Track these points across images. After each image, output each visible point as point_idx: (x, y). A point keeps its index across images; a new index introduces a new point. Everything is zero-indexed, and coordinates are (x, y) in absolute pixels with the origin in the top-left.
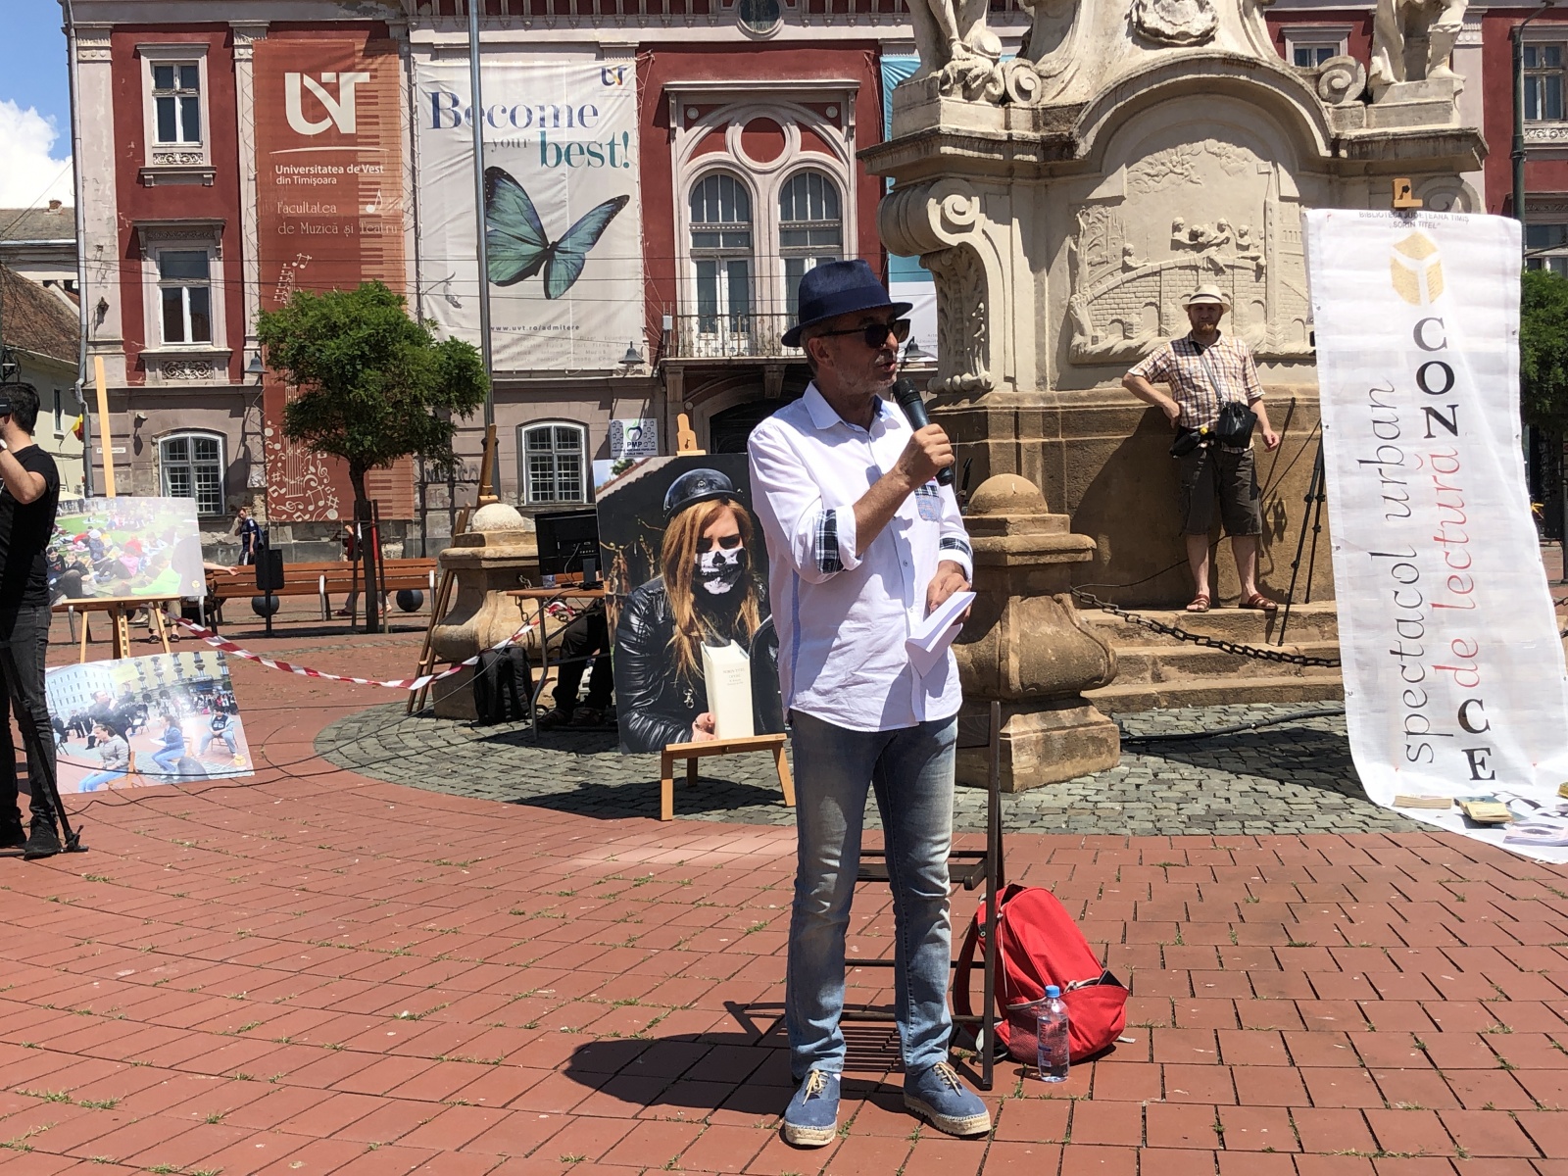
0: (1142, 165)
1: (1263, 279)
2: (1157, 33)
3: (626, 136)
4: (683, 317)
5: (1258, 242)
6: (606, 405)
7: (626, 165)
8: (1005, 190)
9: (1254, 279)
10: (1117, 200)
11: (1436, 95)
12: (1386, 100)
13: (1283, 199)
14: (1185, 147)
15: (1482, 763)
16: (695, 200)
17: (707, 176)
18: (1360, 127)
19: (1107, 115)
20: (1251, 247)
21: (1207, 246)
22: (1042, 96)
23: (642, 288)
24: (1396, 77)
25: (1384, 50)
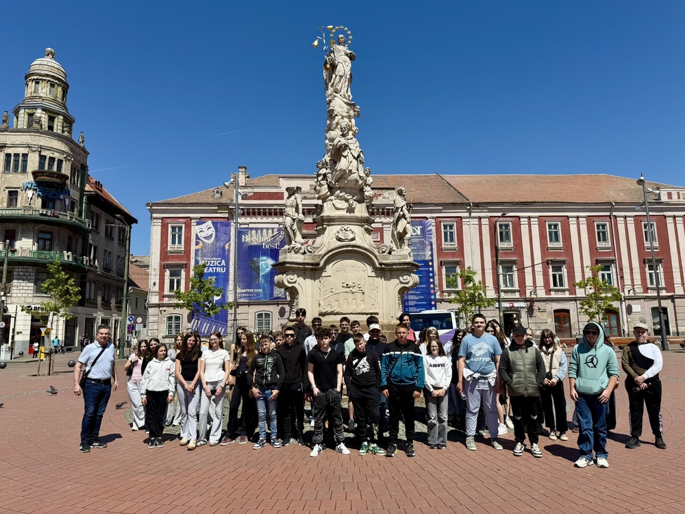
0: (335, 268)
1: (364, 295)
2: (340, 239)
5: (363, 286)
10: (329, 276)
12: (394, 254)
13: (369, 276)
14: (345, 265)
18: (388, 260)
19: (326, 257)
20: (361, 288)
21: (350, 287)
22: (314, 252)
24: (397, 249)
25: (394, 243)
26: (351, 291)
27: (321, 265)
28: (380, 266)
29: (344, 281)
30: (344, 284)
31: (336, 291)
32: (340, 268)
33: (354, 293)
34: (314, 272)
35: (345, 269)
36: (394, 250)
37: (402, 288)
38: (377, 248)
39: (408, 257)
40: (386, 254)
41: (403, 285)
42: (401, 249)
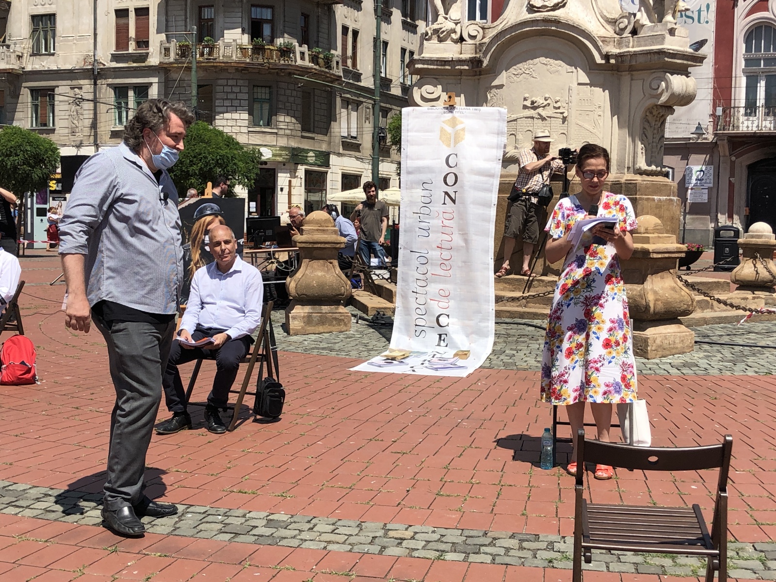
0: (511, 70)
1: (566, 123)
2: (533, 6)
3: (708, 6)
4: (734, 108)
5: (565, 105)
6: (686, 157)
7: (707, 22)
8: (459, 82)
9: (561, 123)
10: (501, 87)
11: (661, 31)
12: (642, 34)
13: (579, 84)
14: (530, 61)
15: (444, 340)
16: (748, 40)
17: (756, 26)
18: (629, 47)
19: (494, 48)
20: (561, 108)
21: (538, 107)
22: (483, 37)
23: (712, 91)
24: (651, 21)
25: (642, 8)
26: (539, 114)
27: (486, 63)
28: (603, 62)
29: (527, 95)
30: (527, 100)
31: (512, 116)
32: (521, 69)
33: (546, 120)
34: (478, 77)
35: (531, 70)
36: (643, 26)
37: (652, 108)
38: (613, 22)
39: (666, 40)
40: (626, 34)
41: (652, 101)
42: (661, 21)
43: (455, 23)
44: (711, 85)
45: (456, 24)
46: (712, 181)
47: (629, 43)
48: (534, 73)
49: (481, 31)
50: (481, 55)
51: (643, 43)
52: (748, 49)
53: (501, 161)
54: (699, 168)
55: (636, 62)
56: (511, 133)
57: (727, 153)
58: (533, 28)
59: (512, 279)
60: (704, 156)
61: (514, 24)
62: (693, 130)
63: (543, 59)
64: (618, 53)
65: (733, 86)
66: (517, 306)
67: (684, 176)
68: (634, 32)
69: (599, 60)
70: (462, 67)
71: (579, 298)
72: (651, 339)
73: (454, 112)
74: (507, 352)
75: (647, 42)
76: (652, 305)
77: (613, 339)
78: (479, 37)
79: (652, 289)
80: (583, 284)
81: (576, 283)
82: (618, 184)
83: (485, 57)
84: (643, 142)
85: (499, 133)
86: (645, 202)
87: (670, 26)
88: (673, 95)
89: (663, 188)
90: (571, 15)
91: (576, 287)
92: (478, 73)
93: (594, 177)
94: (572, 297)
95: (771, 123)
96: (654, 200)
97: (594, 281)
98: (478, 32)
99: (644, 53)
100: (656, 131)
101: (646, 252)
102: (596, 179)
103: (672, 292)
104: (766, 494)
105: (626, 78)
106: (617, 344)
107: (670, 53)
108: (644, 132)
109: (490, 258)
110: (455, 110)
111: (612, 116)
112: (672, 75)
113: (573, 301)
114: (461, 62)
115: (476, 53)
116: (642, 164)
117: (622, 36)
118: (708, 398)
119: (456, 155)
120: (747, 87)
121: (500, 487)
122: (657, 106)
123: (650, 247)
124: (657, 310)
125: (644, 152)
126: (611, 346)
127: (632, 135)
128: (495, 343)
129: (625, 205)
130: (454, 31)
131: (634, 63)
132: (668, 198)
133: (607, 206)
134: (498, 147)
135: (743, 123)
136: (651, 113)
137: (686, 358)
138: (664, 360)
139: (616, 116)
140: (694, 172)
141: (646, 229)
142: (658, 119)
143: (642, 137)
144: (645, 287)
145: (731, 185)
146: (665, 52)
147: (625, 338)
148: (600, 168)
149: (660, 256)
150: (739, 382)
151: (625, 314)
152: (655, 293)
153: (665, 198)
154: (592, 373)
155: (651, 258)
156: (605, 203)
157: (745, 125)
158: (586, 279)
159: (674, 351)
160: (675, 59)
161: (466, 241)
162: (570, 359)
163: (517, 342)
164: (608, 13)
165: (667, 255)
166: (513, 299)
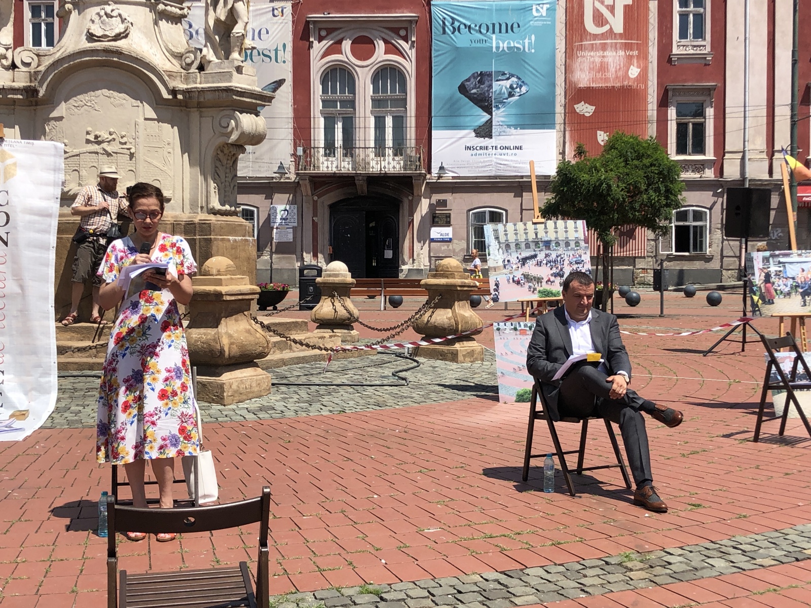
0: (71, 101)
1: (134, 159)
2: (94, 34)
3: (284, 46)
4: (314, 148)
5: (132, 140)
6: (269, 197)
7: (284, 62)
8: (12, 112)
9: (129, 159)
11: (228, 68)
12: (209, 70)
13: (146, 119)
14: (92, 93)
16: (324, 82)
17: (331, 68)
18: (196, 83)
19: (51, 77)
20: (128, 143)
21: (103, 142)
22: (39, 65)
23: (292, 131)
24: (218, 58)
25: (208, 44)
26: (104, 150)
27: (42, 92)
28: (170, 97)
29: (89, 129)
30: (89, 134)
31: (74, 150)
32: (81, 101)
33: (112, 155)
34: (34, 108)
35: (93, 102)
36: (210, 62)
37: (223, 146)
38: (179, 57)
39: (234, 78)
40: (193, 69)
41: (221, 140)
42: (227, 58)
43: (5, 48)
44: (291, 125)
45: (7, 49)
46: (296, 221)
47: (196, 78)
48: (96, 105)
49: (36, 58)
50: (37, 84)
51: (210, 79)
52: (325, 91)
53: (59, 200)
54: (283, 207)
55: (204, 98)
56: (74, 169)
57: (310, 193)
58: (93, 58)
59: (80, 327)
60: (288, 195)
61: (72, 53)
62: (276, 169)
63: (105, 92)
64: (186, 89)
65: (312, 126)
66: (86, 357)
67: (269, 215)
68: (201, 68)
69: (166, 95)
70: (15, 97)
71: (135, 347)
72: (227, 384)
73: (3, 145)
74: (73, 408)
75: (215, 79)
76: (226, 349)
77: (169, 389)
78: (34, 65)
79: (227, 333)
80: (139, 332)
81: (131, 331)
82: (192, 224)
83: (41, 86)
84: (216, 181)
85: (56, 170)
86: (220, 243)
87: (237, 64)
88: (243, 134)
89: (237, 228)
90: (134, 46)
91: (132, 335)
92: (34, 103)
93: (146, 218)
94: (127, 346)
95: (349, 164)
96: (229, 240)
97: (149, 328)
98: (33, 59)
99: (212, 90)
100: (228, 171)
101: (219, 295)
102: (148, 220)
103: (247, 335)
104: (330, 537)
105: (195, 115)
106: (174, 394)
107: (238, 91)
108: (216, 170)
109: (50, 306)
110: (4, 143)
111: (183, 153)
112: (241, 114)
113: (128, 350)
114: (14, 90)
115: (31, 81)
116: (215, 204)
117: (189, 71)
118: (281, 442)
119: (7, 192)
120: (325, 128)
121: (49, 563)
122: (227, 144)
123: (223, 289)
124: (232, 354)
125: (217, 191)
126: (168, 397)
127: (204, 173)
128: (59, 400)
129: (182, 247)
130: (5, 57)
131: (202, 100)
132: (244, 238)
133: (163, 248)
134: (55, 184)
135: (323, 163)
136: (222, 151)
137: (264, 401)
138: (241, 405)
139: (187, 154)
140: (278, 212)
141: (219, 271)
142: (230, 158)
143: (214, 175)
144: (220, 331)
145: (315, 225)
146: (232, 89)
147: (184, 387)
148: (153, 208)
149: (233, 298)
150: (313, 423)
151: (184, 363)
152: (230, 336)
153: (240, 238)
154: (148, 428)
155: (224, 301)
156: (162, 245)
157: (325, 165)
158: (141, 327)
159: (251, 395)
160: (243, 97)
161: (22, 287)
162: (127, 413)
163: (84, 396)
164: (174, 46)
165: (240, 297)
166: (80, 350)
